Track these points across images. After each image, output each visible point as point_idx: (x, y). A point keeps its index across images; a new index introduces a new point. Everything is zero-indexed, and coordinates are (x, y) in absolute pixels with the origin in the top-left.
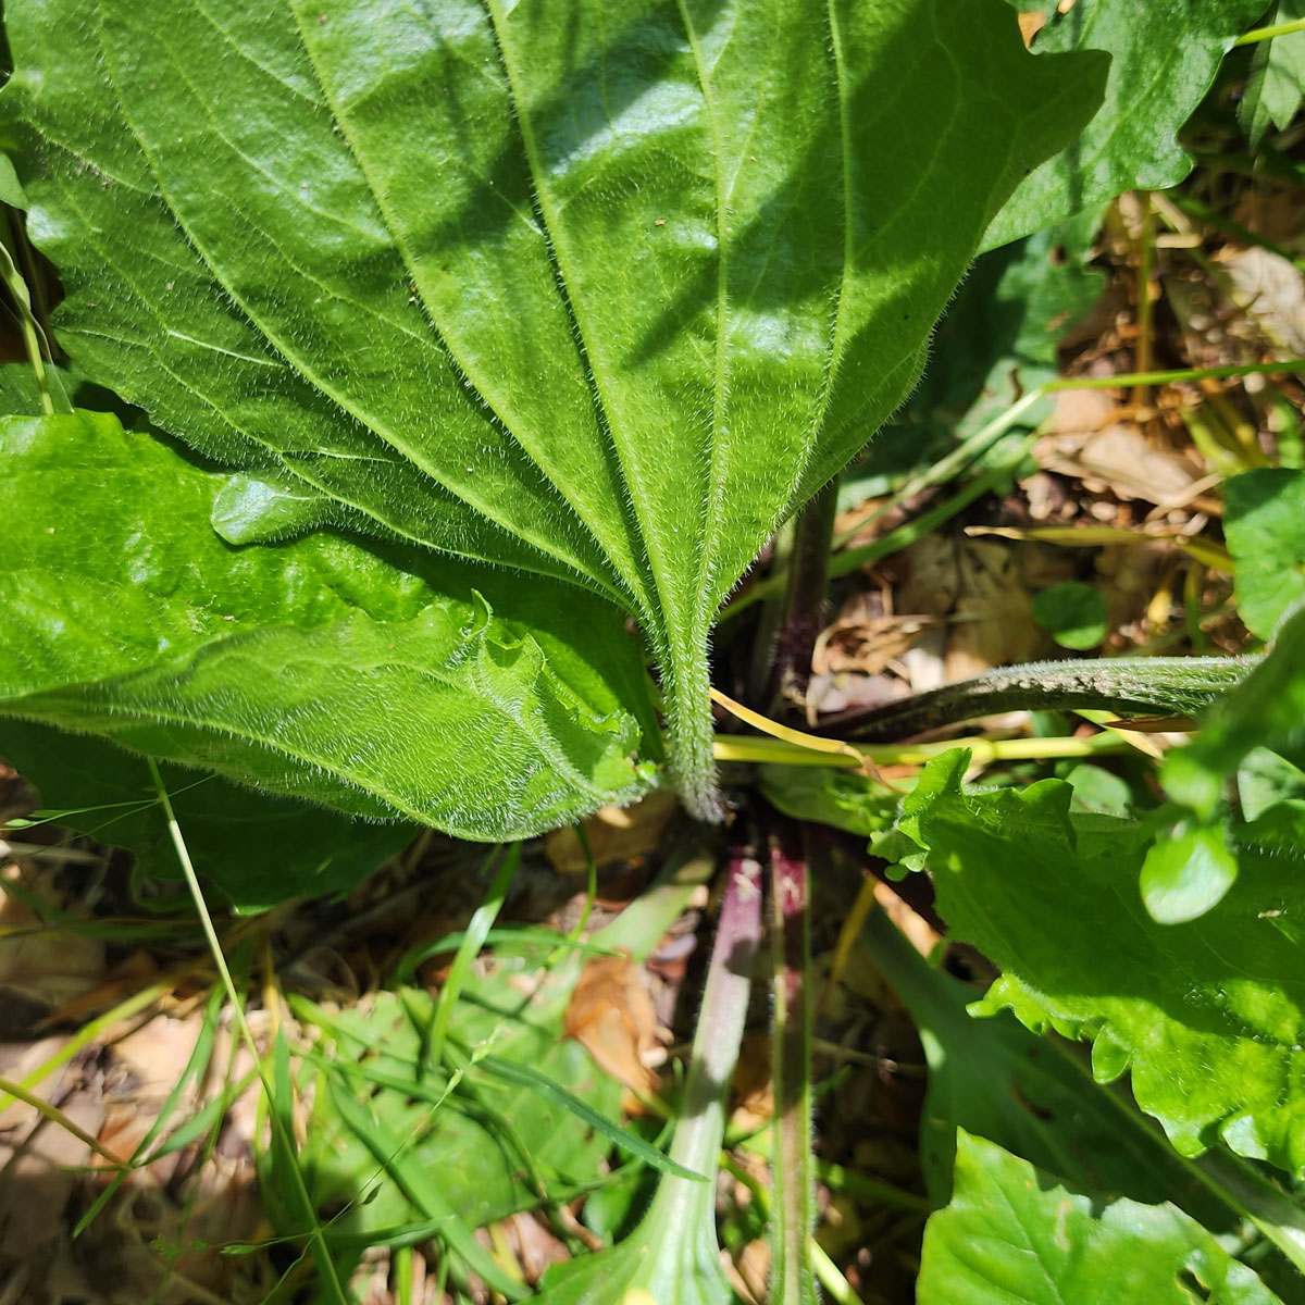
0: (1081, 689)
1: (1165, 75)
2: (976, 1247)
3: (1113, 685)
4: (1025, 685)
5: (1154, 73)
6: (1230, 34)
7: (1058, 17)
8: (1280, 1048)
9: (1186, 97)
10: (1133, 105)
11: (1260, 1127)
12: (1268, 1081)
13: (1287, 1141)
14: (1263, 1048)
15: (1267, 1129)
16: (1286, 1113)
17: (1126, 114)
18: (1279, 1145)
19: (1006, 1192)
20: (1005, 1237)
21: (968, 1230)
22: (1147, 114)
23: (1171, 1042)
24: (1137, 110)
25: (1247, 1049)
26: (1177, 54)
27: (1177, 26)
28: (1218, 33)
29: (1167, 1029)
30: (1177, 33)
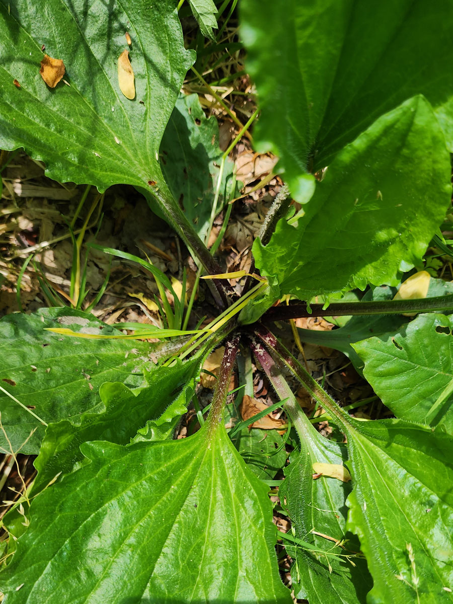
0: (280, 205)
1: (168, 35)
2: (380, 369)
3: (285, 195)
4: (269, 220)
5: (165, 37)
6: (174, 9)
7: (130, 47)
8: (397, 239)
9: (178, 35)
10: (168, 51)
11: (407, 260)
12: (401, 250)
13: (414, 256)
14: (394, 244)
15: (409, 259)
16: (410, 250)
17: (168, 55)
18: (414, 259)
19: (375, 349)
20: (385, 360)
21: (375, 367)
22: (173, 49)
23: (375, 268)
24: (170, 51)
25: (392, 249)
26: (166, 27)
27: (160, 20)
28: (170, 11)
29: (372, 266)
30: (162, 22)
